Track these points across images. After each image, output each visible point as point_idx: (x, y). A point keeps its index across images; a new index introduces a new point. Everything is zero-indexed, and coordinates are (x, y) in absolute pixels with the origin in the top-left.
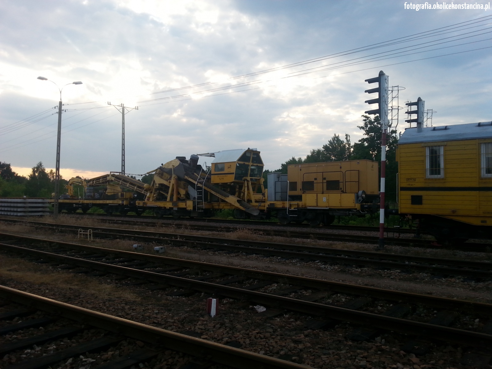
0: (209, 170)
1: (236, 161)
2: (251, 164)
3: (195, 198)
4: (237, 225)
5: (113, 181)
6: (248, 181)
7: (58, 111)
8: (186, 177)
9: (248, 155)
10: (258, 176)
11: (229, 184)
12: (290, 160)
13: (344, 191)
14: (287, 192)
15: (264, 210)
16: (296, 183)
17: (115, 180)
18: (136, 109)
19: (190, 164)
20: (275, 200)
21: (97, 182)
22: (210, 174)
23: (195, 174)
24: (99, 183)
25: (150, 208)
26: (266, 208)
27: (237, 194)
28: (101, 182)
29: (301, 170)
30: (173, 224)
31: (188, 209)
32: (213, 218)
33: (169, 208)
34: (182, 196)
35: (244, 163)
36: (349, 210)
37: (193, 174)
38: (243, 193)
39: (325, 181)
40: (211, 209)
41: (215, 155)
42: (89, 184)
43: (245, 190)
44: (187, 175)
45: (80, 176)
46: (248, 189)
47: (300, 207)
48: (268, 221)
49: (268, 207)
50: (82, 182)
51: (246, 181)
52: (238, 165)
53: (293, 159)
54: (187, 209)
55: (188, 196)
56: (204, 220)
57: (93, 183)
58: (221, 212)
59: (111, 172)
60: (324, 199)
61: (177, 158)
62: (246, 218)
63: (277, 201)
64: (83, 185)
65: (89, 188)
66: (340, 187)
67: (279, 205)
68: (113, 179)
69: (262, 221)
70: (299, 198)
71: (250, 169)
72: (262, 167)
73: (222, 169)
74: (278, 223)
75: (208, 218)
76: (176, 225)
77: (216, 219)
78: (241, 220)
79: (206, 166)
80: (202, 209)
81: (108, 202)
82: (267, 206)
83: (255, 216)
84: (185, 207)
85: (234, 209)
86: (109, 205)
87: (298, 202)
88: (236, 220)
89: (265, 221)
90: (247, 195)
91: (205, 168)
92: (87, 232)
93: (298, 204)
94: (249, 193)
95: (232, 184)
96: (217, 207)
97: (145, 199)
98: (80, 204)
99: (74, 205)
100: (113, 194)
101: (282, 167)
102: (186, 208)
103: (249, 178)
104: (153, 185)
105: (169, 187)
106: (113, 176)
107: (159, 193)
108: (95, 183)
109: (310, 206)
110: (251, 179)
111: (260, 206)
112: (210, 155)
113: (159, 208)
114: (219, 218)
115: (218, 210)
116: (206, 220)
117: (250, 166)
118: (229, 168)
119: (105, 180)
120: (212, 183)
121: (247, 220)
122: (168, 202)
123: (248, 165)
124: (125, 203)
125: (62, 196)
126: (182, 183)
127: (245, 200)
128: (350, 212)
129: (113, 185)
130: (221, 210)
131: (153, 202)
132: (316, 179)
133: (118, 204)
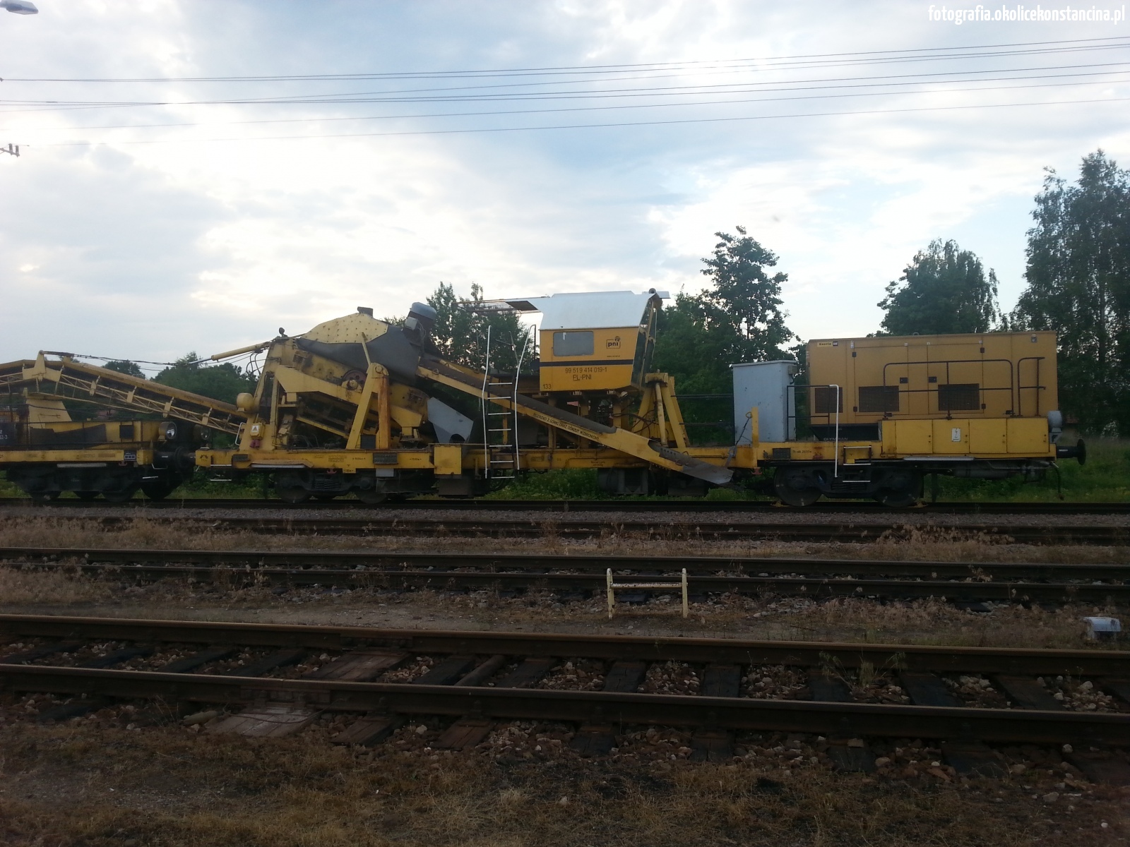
1: (635, 324)
2: (648, 334)
5: (54, 383)
6: (663, 385)
11: (611, 392)
13: (1016, 411)
20: (787, 440)
29: (854, 355)
31: (442, 471)
35: (643, 333)
43: (656, 410)
51: (658, 387)
52: (641, 336)
54: (437, 472)
60: (956, 434)
66: (981, 403)
67: (803, 451)
71: (646, 351)
73: (587, 349)
84: (428, 465)
95: (624, 394)
97: (237, 443)
100: (69, 427)
107: (297, 423)
109: (911, 455)
117: (647, 341)
120: (542, 389)
122: (351, 451)
124: (141, 458)
127: (663, 441)
132: (904, 380)
133: (105, 465)
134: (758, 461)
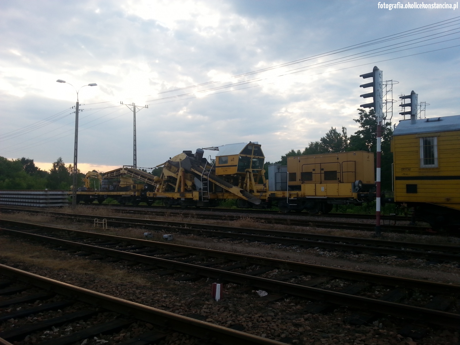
0: (213, 163)
1: (238, 154)
2: (252, 156)
3: (200, 189)
4: (240, 213)
5: (126, 174)
6: (250, 172)
7: (75, 110)
8: (192, 170)
9: (250, 148)
10: (259, 167)
11: (232, 175)
12: (290, 152)
13: (342, 181)
14: (287, 183)
15: (265, 200)
16: (295, 173)
17: (127, 173)
18: (146, 107)
19: (196, 157)
20: (276, 190)
21: (111, 175)
22: (215, 167)
23: (201, 166)
24: (113, 176)
25: (160, 199)
26: (267, 198)
27: (240, 184)
28: (115, 175)
29: (299, 161)
30: (181, 214)
31: (195, 199)
32: (218, 208)
33: (177, 199)
34: (189, 187)
35: (246, 156)
36: (347, 199)
37: (199, 167)
38: (245, 183)
39: (323, 172)
40: (216, 200)
41: (219, 149)
42: (104, 177)
43: (247, 181)
44: (193, 167)
45: (96, 170)
46: (250, 180)
47: (300, 196)
48: (269, 210)
49: (269, 196)
50: (98, 175)
51: (248, 173)
52: (240, 158)
53: (293, 151)
54: (194, 199)
55: (194, 187)
56: (209, 210)
57: (107, 176)
58: (225, 201)
59: (124, 166)
60: (323, 189)
61: (184, 152)
62: (248, 208)
63: (278, 191)
64: (99, 178)
65: (104, 181)
66: (337, 177)
67: (279, 194)
68: (126, 172)
69: (263, 210)
70: (298, 188)
71: (251, 161)
72: (263, 160)
73: (226, 162)
74: (278, 211)
75: (213, 208)
76: (183, 214)
77: (221, 208)
78: (244, 209)
79: (211, 159)
80: (208, 199)
81: (121, 193)
82: (268, 196)
83: (257, 205)
84: (191, 197)
85: (237, 199)
86: (122, 196)
87: (298, 192)
88: (240, 209)
89: (267, 210)
90: (250, 185)
91: (209, 161)
92: (102, 221)
93: (297, 193)
94: (251, 184)
95: (235, 175)
96: (221, 197)
97: (155, 190)
98: (96, 196)
99: (91, 196)
100: (126, 186)
101: (282, 159)
102: (192, 198)
103: (251, 170)
104: (162, 177)
105: (177, 179)
106: (126, 169)
107: (168, 184)
108: (109, 176)
109: (309, 196)
110: (253, 171)
111: (262, 196)
112: (214, 148)
113: (168, 199)
114: (223, 208)
115: (222, 199)
116: (212, 210)
117: (252, 158)
118: (232, 160)
119: (119, 173)
120: (216, 174)
121: (250, 209)
122: (176, 193)
123: (251, 158)
124: (137, 194)
125: (80, 188)
126: (189, 175)
127: (248, 190)
128: (347, 201)
129: (126, 178)
130: (225, 200)
131: (163, 193)
132: (314, 170)
133: (130, 196)
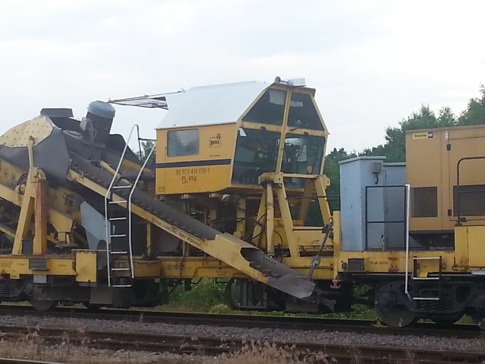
0: (148, 152)
1: (235, 120)
2: (284, 129)
3: (102, 243)
4: (241, 329)
6: (275, 186)
8: (74, 175)
9: (275, 99)
10: (309, 168)
11: (213, 195)
12: (415, 116)
14: (405, 222)
15: (330, 282)
16: (434, 190)
19: (87, 130)
20: (367, 249)
22: (153, 165)
23: (104, 164)
26: (336, 274)
27: (241, 228)
30: (33, 330)
31: (82, 279)
32: (164, 309)
33: (18, 278)
34: (61, 237)
35: (263, 128)
37: (97, 165)
38: (260, 225)
40: (157, 281)
41: (167, 102)
43: (266, 214)
44: (76, 166)
46: (277, 214)
47: (449, 270)
48: (343, 316)
49: (342, 270)
51: (269, 188)
52: (243, 134)
53: (425, 111)
54: (78, 279)
55: (79, 238)
56: (134, 317)
58: (188, 288)
61: (45, 112)
62: (270, 309)
63: (373, 250)
67: (379, 262)
69: (322, 317)
71: (282, 146)
72: (322, 141)
73: (192, 148)
74: (375, 322)
75: (145, 310)
76: (42, 332)
77: (174, 311)
78: (255, 314)
79: (139, 139)
80: (128, 280)
82: (338, 268)
83: (300, 302)
84: (71, 272)
85: (232, 280)
87: (442, 253)
88: (240, 313)
89: (335, 316)
90: (275, 231)
91: (135, 146)
93: (440, 260)
94: (279, 225)
95: (225, 196)
96: (175, 273)
101: (387, 138)
102: (74, 277)
103: (278, 177)
110: (287, 181)
111: (317, 267)
112: (151, 101)
114: (181, 309)
115: (179, 281)
116: (141, 317)
117: (283, 136)
118: (212, 143)
120: (157, 193)
121: (275, 314)
122: (16, 256)
123: (278, 135)
126: (61, 194)
127: (269, 249)
130: (188, 281)
134: (339, 272)
